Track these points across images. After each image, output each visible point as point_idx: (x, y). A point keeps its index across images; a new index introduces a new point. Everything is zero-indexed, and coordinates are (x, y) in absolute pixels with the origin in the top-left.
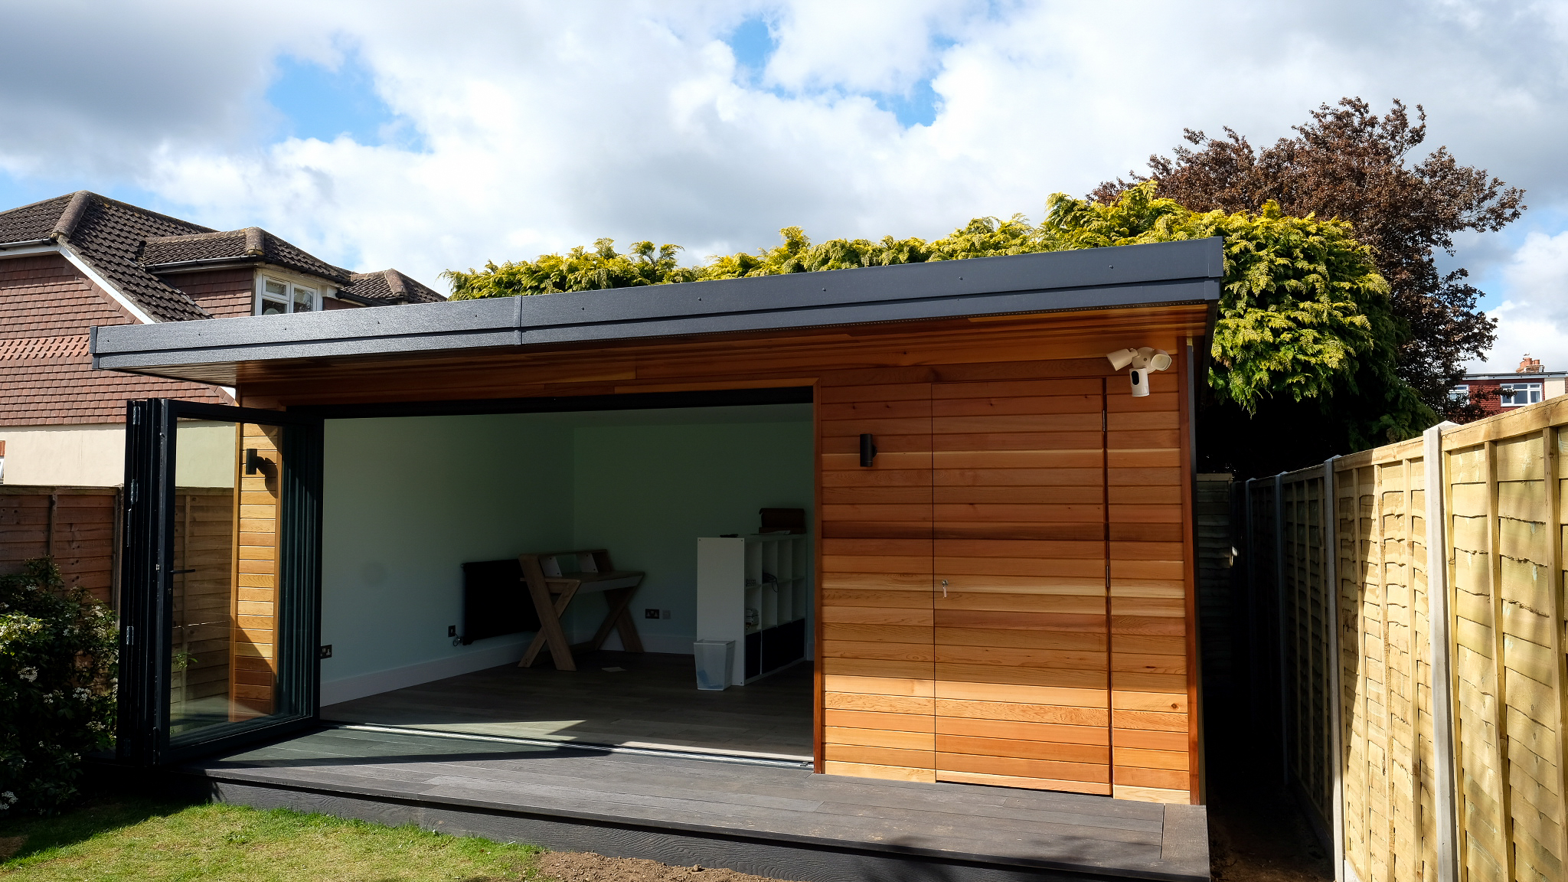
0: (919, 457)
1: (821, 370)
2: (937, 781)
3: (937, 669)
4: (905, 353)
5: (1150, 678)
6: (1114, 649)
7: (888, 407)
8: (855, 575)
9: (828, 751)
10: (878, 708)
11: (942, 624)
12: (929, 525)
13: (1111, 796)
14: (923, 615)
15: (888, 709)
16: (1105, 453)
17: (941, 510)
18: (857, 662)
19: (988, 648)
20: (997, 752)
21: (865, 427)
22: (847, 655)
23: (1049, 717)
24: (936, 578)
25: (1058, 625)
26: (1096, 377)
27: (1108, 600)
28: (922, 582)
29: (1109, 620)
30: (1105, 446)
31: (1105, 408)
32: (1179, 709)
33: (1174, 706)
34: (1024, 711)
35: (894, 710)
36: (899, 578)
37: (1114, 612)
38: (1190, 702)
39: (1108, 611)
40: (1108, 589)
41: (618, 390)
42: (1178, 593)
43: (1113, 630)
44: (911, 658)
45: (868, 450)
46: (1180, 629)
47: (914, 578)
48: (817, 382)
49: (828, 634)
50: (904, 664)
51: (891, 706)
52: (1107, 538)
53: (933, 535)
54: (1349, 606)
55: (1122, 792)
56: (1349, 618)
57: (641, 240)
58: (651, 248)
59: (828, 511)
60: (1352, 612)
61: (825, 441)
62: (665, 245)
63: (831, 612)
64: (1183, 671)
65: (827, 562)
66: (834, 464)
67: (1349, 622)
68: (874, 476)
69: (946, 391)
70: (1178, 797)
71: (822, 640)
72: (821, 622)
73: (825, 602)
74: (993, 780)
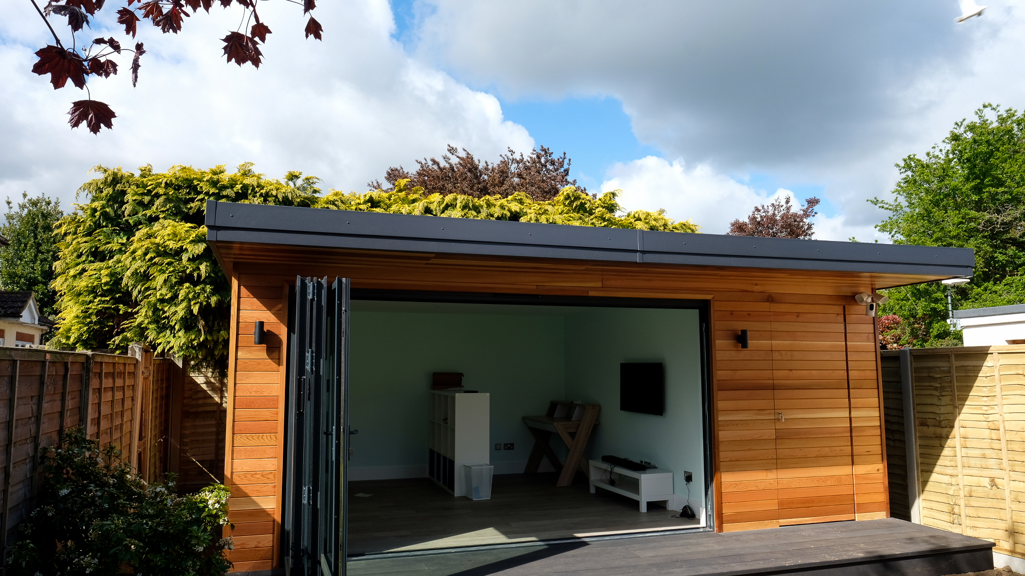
0: (765, 343)
1: (714, 291)
2: (780, 526)
3: (778, 463)
4: (756, 285)
5: (867, 458)
6: (854, 444)
7: (749, 314)
8: (735, 412)
9: (724, 518)
10: (749, 489)
11: (781, 436)
12: (771, 382)
13: (855, 520)
14: (770, 433)
15: (755, 489)
16: (846, 344)
17: (777, 374)
18: (738, 463)
19: (801, 449)
20: (807, 505)
21: (739, 326)
22: (733, 459)
23: (829, 483)
24: (776, 411)
25: (830, 434)
26: (840, 305)
27: (850, 419)
28: (769, 414)
29: (851, 429)
30: (846, 341)
31: (845, 321)
32: (880, 471)
33: (878, 470)
34: (818, 481)
35: (757, 489)
36: (759, 412)
37: (853, 425)
38: (885, 467)
39: (851, 424)
40: (850, 413)
41: (591, 294)
42: (876, 414)
43: (853, 434)
44: (765, 458)
45: (741, 339)
46: (878, 432)
47: (766, 412)
48: (713, 298)
49: (722, 448)
50: (762, 461)
51: (756, 486)
52: (849, 388)
53: (774, 388)
54: (931, 416)
55: (859, 517)
56: (929, 422)
57: (292, 170)
58: (297, 177)
59: (720, 374)
60: (938, 418)
61: (717, 332)
62: (309, 177)
63: (723, 435)
64: (880, 452)
65: (720, 405)
66: (722, 347)
67: (929, 424)
68: (743, 354)
69: (775, 307)
70: (882, 515)
71: (719, 452)
72: (718, 441)
73: (720, 428)
74: (806, 521)
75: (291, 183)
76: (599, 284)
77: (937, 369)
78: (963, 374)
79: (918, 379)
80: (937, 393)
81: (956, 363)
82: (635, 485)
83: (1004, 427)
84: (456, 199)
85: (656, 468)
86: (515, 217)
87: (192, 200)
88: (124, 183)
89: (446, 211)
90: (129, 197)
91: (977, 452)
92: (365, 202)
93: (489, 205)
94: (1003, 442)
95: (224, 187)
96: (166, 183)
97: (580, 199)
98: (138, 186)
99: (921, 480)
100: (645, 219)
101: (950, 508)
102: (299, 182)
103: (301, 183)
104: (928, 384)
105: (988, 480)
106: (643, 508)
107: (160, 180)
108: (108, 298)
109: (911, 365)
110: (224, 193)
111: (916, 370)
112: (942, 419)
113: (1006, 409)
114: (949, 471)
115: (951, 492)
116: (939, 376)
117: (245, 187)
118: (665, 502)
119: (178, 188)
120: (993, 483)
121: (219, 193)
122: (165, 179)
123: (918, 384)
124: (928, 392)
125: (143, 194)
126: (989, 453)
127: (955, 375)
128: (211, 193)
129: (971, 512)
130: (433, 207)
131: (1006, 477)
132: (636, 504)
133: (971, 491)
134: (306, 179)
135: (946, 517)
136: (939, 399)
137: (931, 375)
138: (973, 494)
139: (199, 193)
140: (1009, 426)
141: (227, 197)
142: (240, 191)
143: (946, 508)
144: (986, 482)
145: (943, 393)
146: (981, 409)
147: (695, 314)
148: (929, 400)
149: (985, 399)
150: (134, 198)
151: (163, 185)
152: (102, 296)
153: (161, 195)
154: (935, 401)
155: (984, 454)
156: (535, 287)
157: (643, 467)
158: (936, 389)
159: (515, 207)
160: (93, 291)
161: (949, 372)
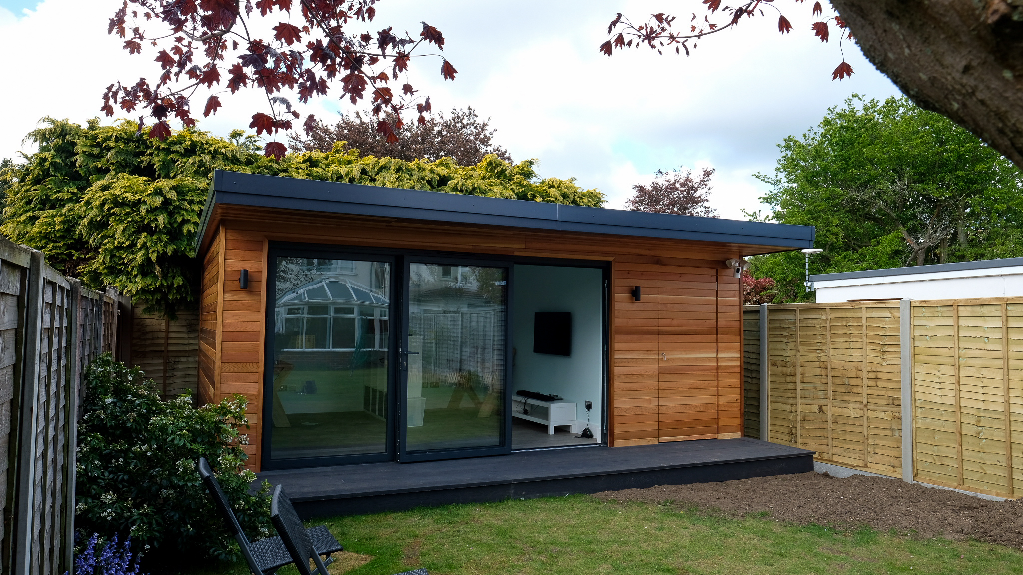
0: (654, 297)
1: (615, 254)
2: (659, 443)
3: (660, 393)
4: (649, 250)
5: (730, 390)
6: (719, 379)
7: (642, 274)
8: (628, 352)
9: (616, 436)
10: (637, 413)
11: (663, 372)
12: (657, 328)
13: (717, 438)
14: (654, 369)
15: (640, 413)
16: (717, 300)
17: (662, 322)
18: (629, 392)
19: (678, 382)
20: (679, 427)
21: (635, 283)
22: (625, 389)
23: (698, 409)
24: (660, 352)
25: (702, 371)
26: (714, 268)
27: (717, 359)
28: (654, 354)
29: (718, 368)
30: (717, 297)
31: (717, 281)
33: (737, 400)
34: (690, 408)
36: (647, 353)
37: (719, 364)
38: (742, 398)
39: (717, 364)
40: (717, 355)
42: (738, 355)
43: (719, 371)
44: (650, 389)
45: (635, 294)
46: (739, 370)
47: (652, 352)
48: (614, 259)
49: (616, 380)
50: (647, 392)
52: (717, 335)
53: (659, 333)
54: (780, 358)
55: (721, 436)
56: (779, 363)
57: (235, 128)
58: (240, 135)
59: (617, 322)
60: (785, 360)
61: (616, 288)
62: (251, 135)
63: (618, 370)
64: (739, 386)
65: (617, 346)
66: (621, 299)
67: (778, 364)
68: (637, 306)
69: (664, 269)
70: (737, 435)
71: (614, 383)
72: (614, 375)
73: (615, 365)
74: (679, 439)
75: (234, 141)
76: (524, 246)
77: (787, 321)
78: (805, 326)
79: (772, 329)
80: (785, 340)
81: (800, 316)
82: (545, 413)
83: (831, 366)
84: (390, 162)
85: (562, 399)
86: (443, 181)
87: (142, 154)
88: (73, 135)
89: (380, 173)
90: (79, 149)
91: (811, 386)
92: (304, 162)
93: (420, 169)
94: (829, 378)
95: (174, 143)
96: (116, 137)
97: (500, 165)
98: (86, 137)
99: (770, 409)
100: (559, 186)
101: (790, 430)
102: (242, 140)
103: (244, 141)
104: (779, 333)
105: (817, 407)
106: (552, 431)
107: (111, 134)
108: (60, 244)
109: (768, 318)
110: (174, 149)
111: (772, 321)
112: (787, 360)
113: (833, 352)
114: (791, 401)
115: (791, 418)
116: (787, 327)
117: (194, 144)
118: (569, 426)
119: (127, 141)
120: (821, 409)
121: (168, 149)
122: (116, 133)
123: (771, 333)
124: (779, 339)
125: (92, 146)
126: (819, 386)
127: (799, 326)
128: (161, 148)
129: (805, 433)
130: (368, 168)
131: (830, 405)
132: (545, 428)
133: (805, 416)
134: (249, 137)
135: (786, 437)
136: (787, 345)
137: (782, 326)
138: (807, 418)
139: (148, 147)
140: (834, 365)
141: (176, 152)
142: (189, 147)
143: (786, 430)
144: (815, 409)
145: (790, 341)
146: (815, 352)
147: (599, 272)
148: (779, 346)
149: (819, 345)
150: (85, 150)
151: (114, 138)
152: (55, 241)
153: (113, 148)
154: (783, 346)
155: (815, 388)
156: (471, 247)
157: (552, 399)
158: (785, 336)
159: (443, 172)
160: (46, 236)
161: (795, 323)
